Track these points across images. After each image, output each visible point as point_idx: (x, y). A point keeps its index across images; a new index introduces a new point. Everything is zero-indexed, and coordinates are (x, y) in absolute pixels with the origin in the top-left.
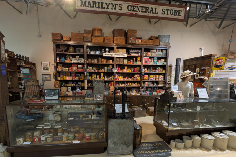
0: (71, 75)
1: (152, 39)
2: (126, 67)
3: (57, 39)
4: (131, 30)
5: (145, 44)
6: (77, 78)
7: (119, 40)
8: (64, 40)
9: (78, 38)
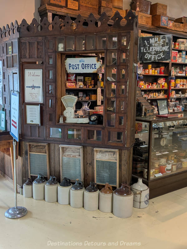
0: (69, 78)
1: (182, 23)
2: (150, 66)
3: (60, 4)
4: (160, 4)
5: (176, 29)
6: (81, 85)
7: (144, 17)
8: (69, 9)
9: (91, 6)
